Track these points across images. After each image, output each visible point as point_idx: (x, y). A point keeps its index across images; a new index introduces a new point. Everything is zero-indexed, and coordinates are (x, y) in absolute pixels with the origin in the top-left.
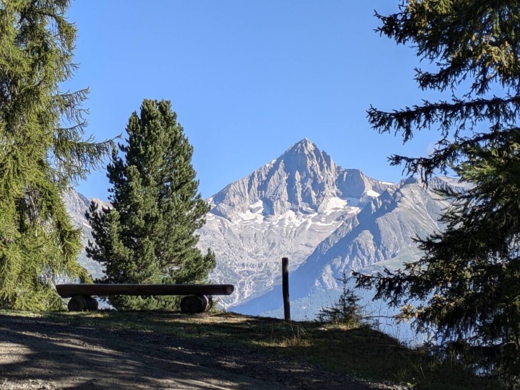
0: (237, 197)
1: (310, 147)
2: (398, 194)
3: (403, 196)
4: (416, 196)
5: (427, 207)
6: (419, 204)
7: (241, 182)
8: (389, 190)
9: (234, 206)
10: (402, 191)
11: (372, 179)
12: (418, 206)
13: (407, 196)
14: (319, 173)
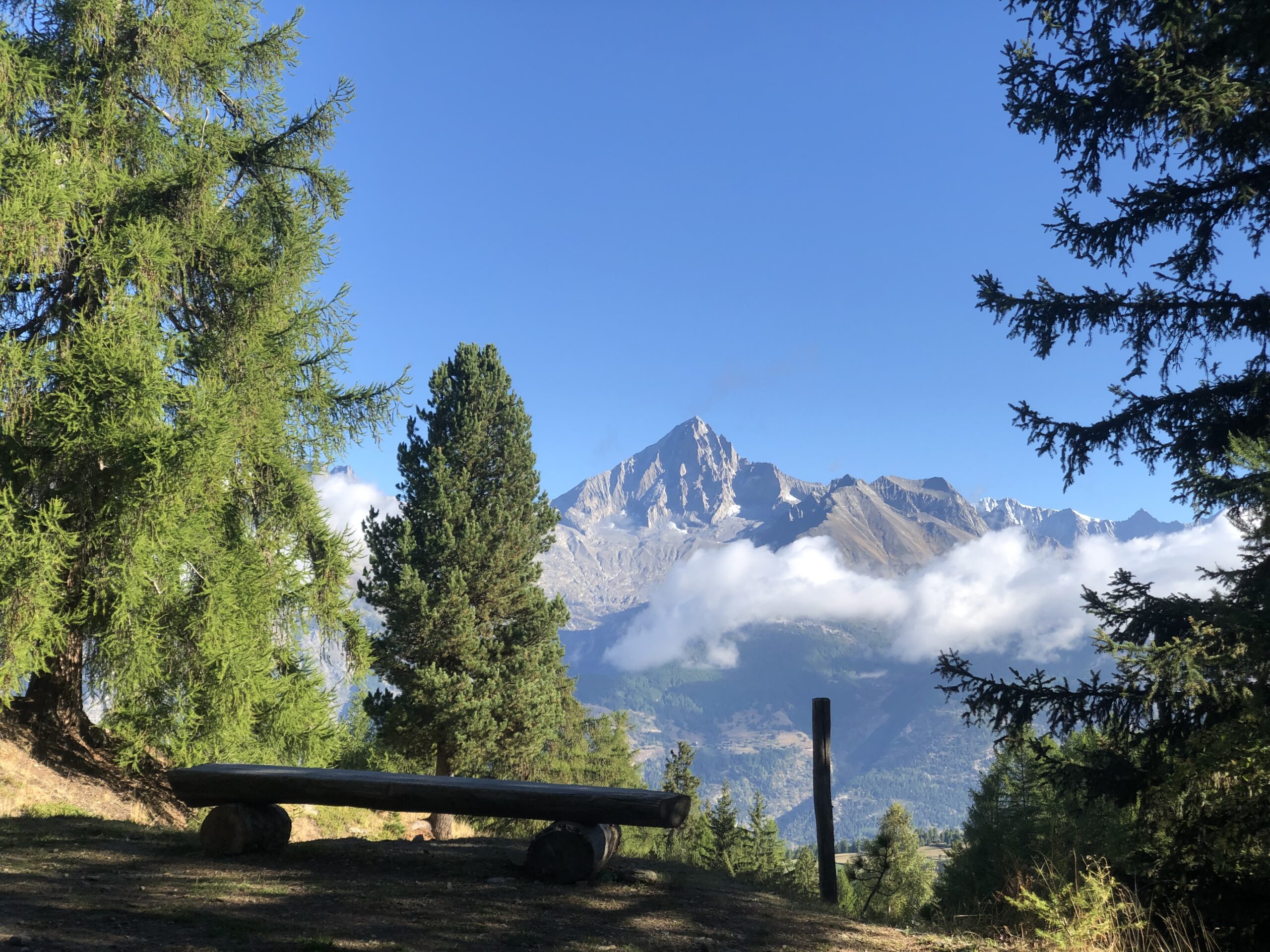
0: (596, 500)
1: (703, 429)
2: (828, 501)
3: (834, 503)
4: (854, 504)
5: (869, 520)
6: (857, 516)
7: (601, 478)
8: (815, 493)
9: (589, 512)
10: (835, 496)
11: (791, 479)
12: (856, 519)
13: (840, 503)
14: (715, 466)
